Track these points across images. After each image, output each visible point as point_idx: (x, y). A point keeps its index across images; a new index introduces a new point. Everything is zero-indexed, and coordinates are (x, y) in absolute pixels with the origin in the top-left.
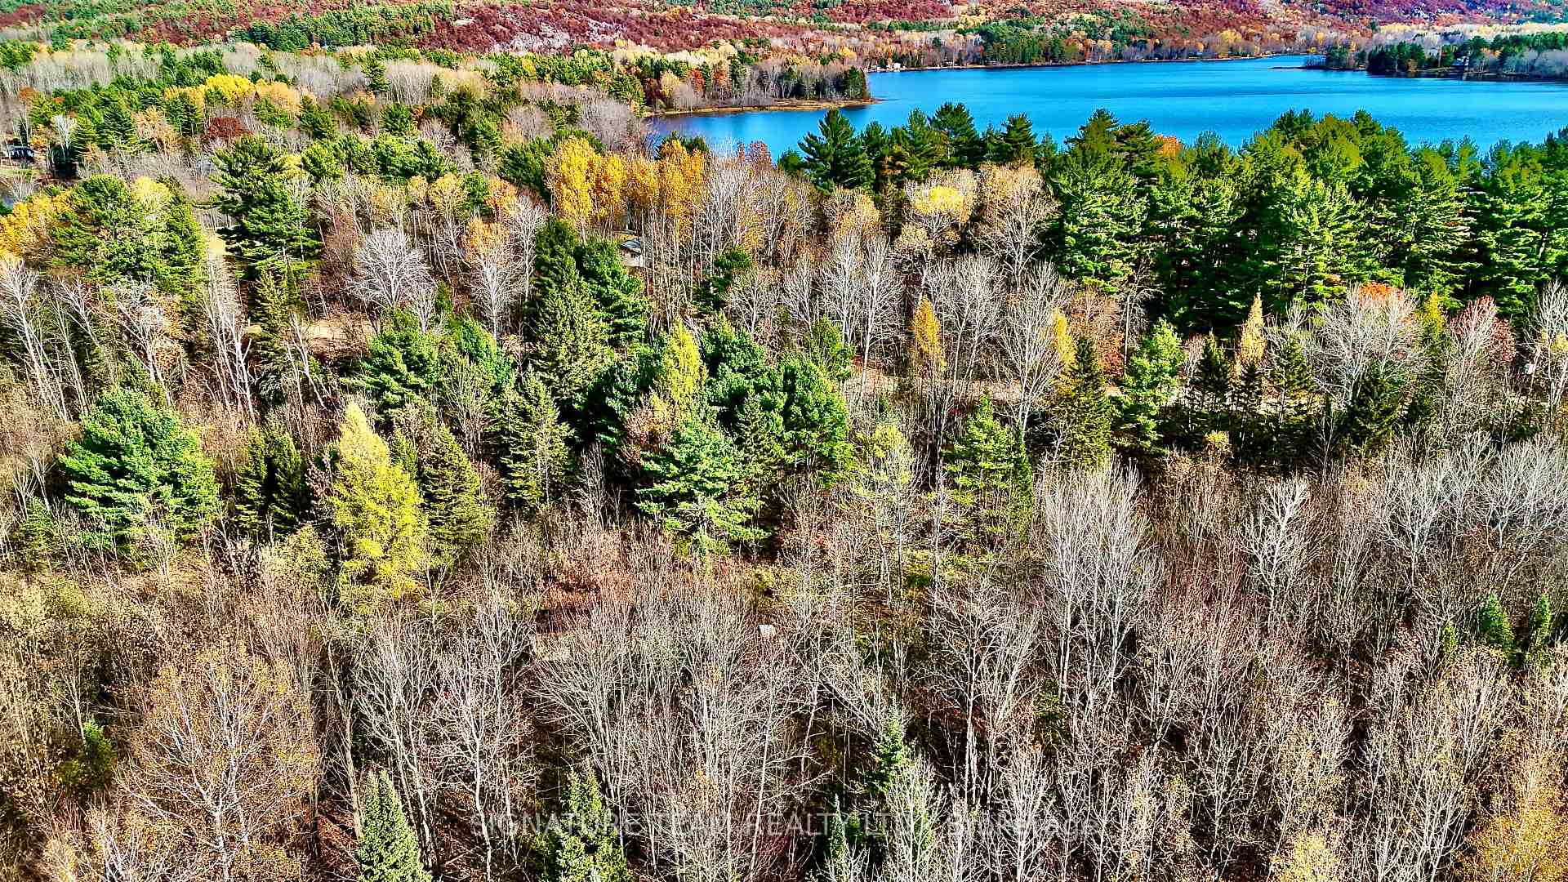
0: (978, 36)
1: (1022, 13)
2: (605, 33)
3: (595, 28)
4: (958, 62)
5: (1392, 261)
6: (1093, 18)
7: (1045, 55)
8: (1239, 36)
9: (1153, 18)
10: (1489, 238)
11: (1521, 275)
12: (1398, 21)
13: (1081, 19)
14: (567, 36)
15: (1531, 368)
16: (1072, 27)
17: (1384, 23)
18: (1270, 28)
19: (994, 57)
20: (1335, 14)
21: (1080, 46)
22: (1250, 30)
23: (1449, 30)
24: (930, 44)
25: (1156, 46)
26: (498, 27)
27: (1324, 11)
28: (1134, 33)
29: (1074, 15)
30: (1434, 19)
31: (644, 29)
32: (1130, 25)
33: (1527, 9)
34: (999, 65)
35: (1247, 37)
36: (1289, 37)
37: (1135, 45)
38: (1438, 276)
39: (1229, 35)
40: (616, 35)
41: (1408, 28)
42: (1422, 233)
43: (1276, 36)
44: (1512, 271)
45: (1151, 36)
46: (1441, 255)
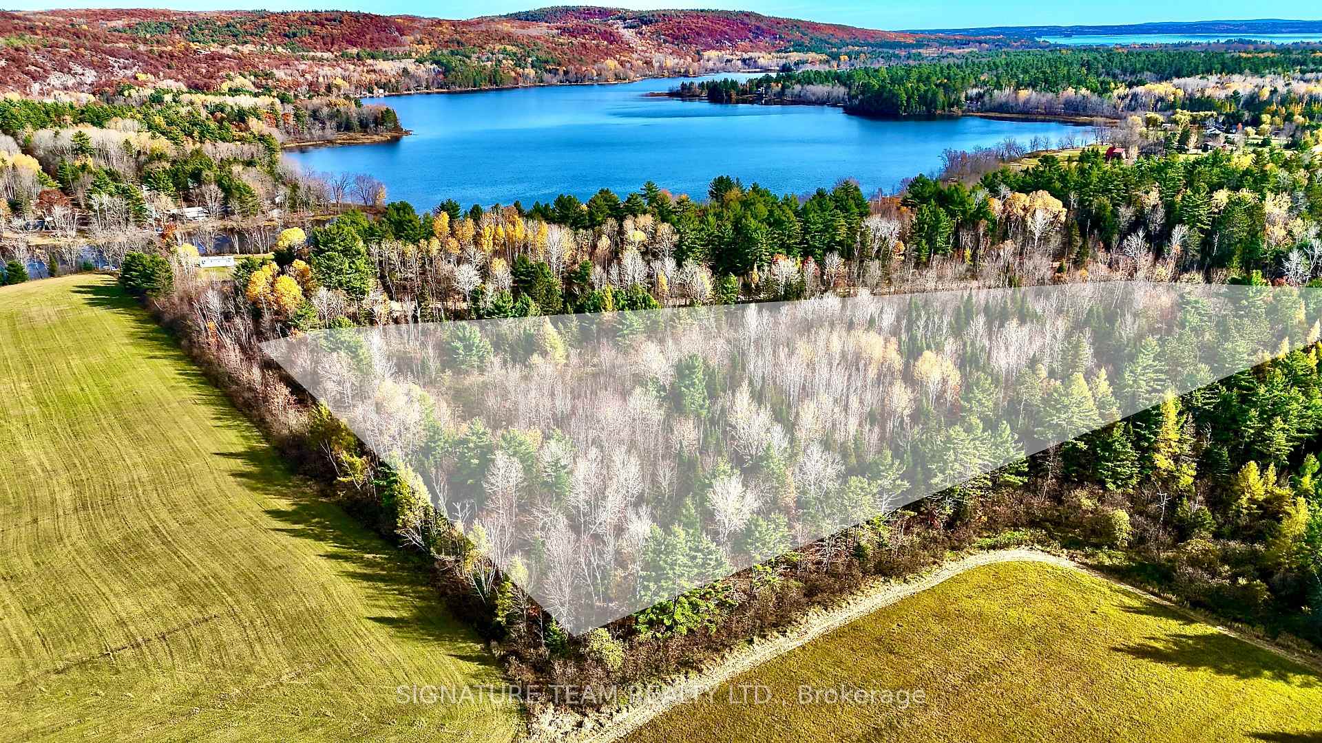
0: (435, 66)
1: (458, 43)
2: (125, 68)
3: (116, 65)
4: (427, 88)
5: (781, 246)
6: (514, 49)
7: (490, 81)
8: (616, 62)
9: (555, 49)
10: (808, 237)
11: (819, 248)
12: (713, 48)
13: (505, 50)
14: (94, 73)
15: (825, 277)
16: (501, 56)
17: (705, 50)
18: (635, 56)
19: (453, 83)
20: (673, 43)
21: (513, 74)
22: (622, 58)
23: (746, 56)
24: (400, 72)
25: (566, 73)
26: (32, 68)
27: (665, 41)
28: (547, 62)
29: (498, 47)
30: (735, 47)
31: (157, 64)
32: (544, 56)
33: (789, 38)
34: (458, 89)
35: (622, 63)
36: (648, 63)
37: (550, 72)
38: (796, 251)
39: (611, 63)
40: (135, 69)
41: (720, 54)
42: (789, 237)
43: (640, 63)
44: (815, 247)
45: (559, 64)
46: (795, 243)
